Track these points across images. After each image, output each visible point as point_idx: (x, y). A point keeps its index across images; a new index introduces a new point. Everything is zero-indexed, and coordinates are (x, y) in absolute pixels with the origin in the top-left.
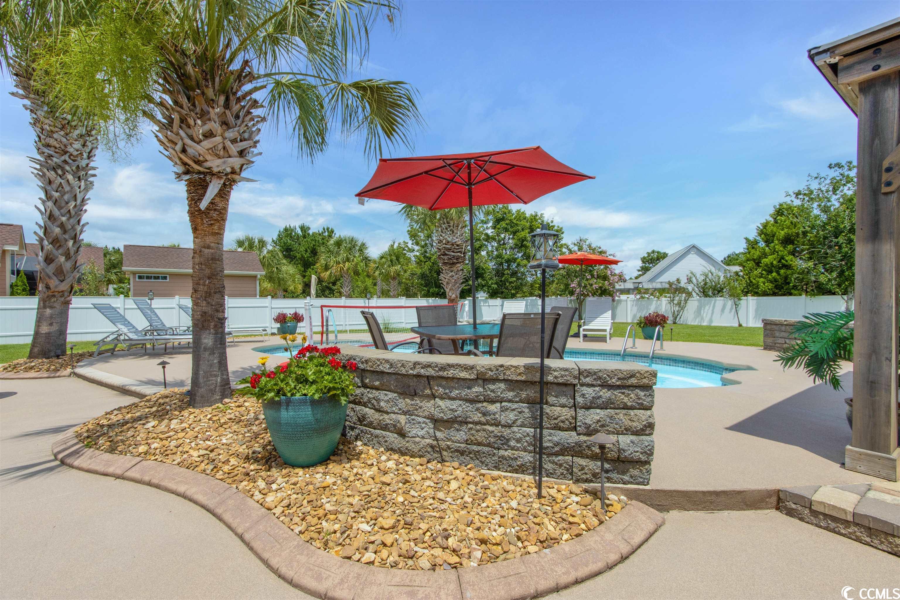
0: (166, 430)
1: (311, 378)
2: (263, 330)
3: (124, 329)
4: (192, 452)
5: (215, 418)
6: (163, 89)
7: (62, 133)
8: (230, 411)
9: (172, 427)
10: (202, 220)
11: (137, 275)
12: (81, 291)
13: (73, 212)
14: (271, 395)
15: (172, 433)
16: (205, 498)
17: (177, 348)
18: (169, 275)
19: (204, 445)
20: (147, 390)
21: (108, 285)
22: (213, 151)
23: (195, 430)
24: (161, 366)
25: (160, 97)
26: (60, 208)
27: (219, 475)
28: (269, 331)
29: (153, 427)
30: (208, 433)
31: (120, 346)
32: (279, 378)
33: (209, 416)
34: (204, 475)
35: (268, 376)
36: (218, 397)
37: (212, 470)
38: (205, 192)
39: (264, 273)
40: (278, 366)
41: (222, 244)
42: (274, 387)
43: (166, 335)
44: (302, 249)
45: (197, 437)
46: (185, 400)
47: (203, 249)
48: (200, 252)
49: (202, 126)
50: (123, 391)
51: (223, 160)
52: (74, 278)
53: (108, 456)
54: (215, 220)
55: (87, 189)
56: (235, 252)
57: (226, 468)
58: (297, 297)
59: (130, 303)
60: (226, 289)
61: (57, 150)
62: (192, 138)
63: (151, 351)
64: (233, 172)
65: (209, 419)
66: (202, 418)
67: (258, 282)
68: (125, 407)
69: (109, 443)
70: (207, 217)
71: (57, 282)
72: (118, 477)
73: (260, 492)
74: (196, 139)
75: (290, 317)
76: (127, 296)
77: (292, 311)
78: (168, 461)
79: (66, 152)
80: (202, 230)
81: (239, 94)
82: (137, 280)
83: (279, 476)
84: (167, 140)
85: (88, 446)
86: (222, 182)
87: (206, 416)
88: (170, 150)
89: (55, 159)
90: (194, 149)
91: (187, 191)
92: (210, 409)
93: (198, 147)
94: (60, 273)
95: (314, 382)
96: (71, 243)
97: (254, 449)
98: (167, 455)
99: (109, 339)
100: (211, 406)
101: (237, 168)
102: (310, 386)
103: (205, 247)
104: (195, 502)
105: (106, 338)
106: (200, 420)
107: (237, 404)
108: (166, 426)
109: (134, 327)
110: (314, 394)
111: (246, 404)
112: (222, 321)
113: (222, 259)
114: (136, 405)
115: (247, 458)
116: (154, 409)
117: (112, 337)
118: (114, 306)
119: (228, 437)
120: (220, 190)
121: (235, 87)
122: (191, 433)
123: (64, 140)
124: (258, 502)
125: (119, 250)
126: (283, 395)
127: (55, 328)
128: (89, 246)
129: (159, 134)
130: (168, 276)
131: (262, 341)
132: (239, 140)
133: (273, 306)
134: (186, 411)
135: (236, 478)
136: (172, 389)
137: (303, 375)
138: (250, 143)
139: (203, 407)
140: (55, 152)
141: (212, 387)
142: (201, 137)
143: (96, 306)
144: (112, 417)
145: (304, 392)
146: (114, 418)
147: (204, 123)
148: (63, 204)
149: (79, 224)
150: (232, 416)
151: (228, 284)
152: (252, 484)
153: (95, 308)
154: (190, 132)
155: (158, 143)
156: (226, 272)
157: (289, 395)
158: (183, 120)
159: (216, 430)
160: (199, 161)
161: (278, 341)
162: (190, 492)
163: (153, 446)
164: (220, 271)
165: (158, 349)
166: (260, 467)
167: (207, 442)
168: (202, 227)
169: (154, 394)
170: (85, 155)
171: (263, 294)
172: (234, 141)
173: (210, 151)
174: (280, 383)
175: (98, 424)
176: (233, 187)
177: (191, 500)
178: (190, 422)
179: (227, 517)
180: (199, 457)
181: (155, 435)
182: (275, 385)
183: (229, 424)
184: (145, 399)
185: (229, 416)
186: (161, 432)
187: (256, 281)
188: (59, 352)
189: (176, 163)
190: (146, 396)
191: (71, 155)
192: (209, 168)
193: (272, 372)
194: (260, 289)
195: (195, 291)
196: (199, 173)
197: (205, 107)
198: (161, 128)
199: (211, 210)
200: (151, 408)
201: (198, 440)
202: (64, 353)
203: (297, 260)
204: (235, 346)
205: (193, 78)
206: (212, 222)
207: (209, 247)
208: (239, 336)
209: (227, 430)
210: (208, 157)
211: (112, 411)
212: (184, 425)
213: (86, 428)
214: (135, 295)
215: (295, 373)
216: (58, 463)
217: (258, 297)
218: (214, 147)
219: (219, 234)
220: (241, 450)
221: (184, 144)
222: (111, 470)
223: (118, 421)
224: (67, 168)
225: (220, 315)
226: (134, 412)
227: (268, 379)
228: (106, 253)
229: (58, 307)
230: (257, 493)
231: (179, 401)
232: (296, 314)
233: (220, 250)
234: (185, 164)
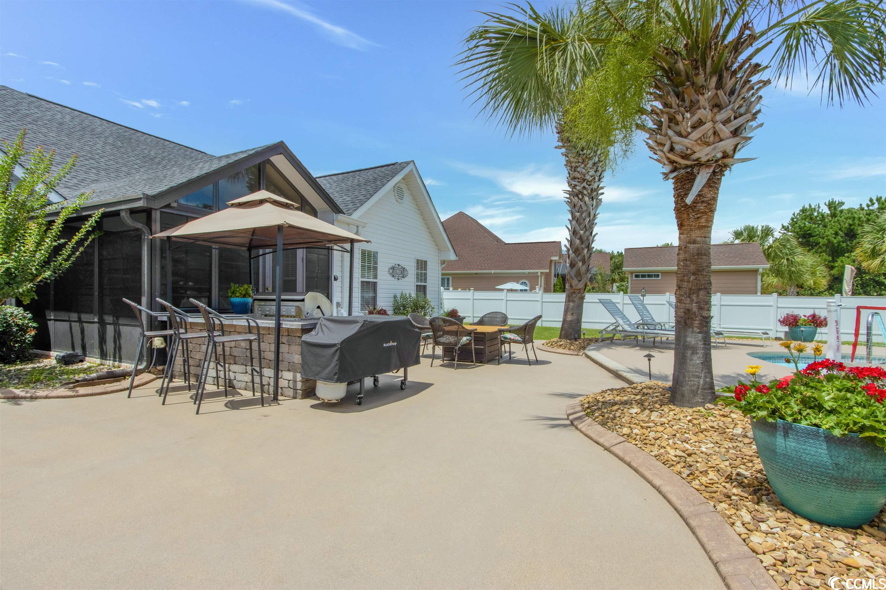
0: (647, 419)
1: (828, 405)
2: (764, 333)
3: (621, 321)
4: (668, 449)
5: (695, 422)
6: (654, 97)
7: (583, 166)
8: (713, 419)
9: (652, 419)
10: (688, 215)
11: (634, 274)
12: (593, 288)
13: (588, 226)
14: (763, 413)
15: (651, 424)
16: (679, 502)
17: (664, 343)
18: (662, 273)
19: (682, 446)
20: (635, 378)
21: (612, 283)
22: (701, 141)
23: (673, 427)
24: (647, 358)
25: (651, 106)
26: (580, 225)
27: (696, 482)
28: (772, 335)
29: (636, 413)
30: (686, 435)
31: (618, 336)
32: (775, 395)
33: (689, 418)
34: (679, 477)
35: (759, 389)
36: (700, 400)
37: (688, 476)
38: (692, 186)
39: (768, 266)
40: (776, 380)
41: (710, 238)
42: (767, 405)
43: (655, 329)
44: (830, 232)
45: (675, 435)
46: (667, 395)
47: (689, 245)
48: (685, 248)
49: (691, 117)
50: (616, 375)
51: (713, 146)
52: (587, 278)
53: (599, 428)
54: (702, 213)
55: (597, 206)
56: (732, 244)
57: (704, 479)
58: (820, 294)
59: (627, 299)
60: (713, 285)
61: (579, 180)
62: (680, 135)
63: (642, 343)
64: (725, 156)
65: (689, 421)
66: (682, 417)
67: (759, 278)
68: (616, 390)
69: (601, 417)
70: (694, 211)
71: (577, 282)
72: (606, 449)
73: (743, 525)
74: (684, 133)
75: (804, 321)
76: (625, 292)
77: (809, 313)
78: (646, 450)
79: (584, 180)
80: (688, 225)
81: (735, 66)
82: (634, 278)
83: (771, 516)
84: (656, 144)
85: (587, 415)
86: (711, 170)
87: (686, 416)
88: (659, 152)
89: (578, 188)
90: (681, 144)
91: (674, 189)
92: (690, 410)
93: (686, 141)
94: (579, 275)
95: (832, 412)
96: (586, 251)
97: (739, 470)
98: (646, 444)
99: (609, 329)
100: (692, 407)
101: (729, 150)
102: (826, 416)
103: (690, 243)
104: (669, 501)
105: (607, 328)
106: (679, 419)
107: (721, 413)
108: (647, 416)
109: (628, 320)
110: (832, 428)
111: (733, 415)
112: (706, 321)
113: (709, 253)
114: (623, 390)
115: (729, 478)
116: (638, 397)
117: (612, 328)
118: (614, 301)
119: (708, 446)
120: (709, 179)
121: (730, 61)
122: (669, 430)
123: (584, 171)
124: (740, 535)
125: (622, 253)
126: (780, 418)
127: (575, 317)
128: (600, 252)
129: (650, 141)
130: (660, 274)
131: (762, 346)
132: (732, 118)
133: (779, 305)
134: (666, 406)
135: (714, 495)
136: (656, 382)
137: (814, 398)
138: (749, 116)
139: (683, 406)
140: (578, 182)
141: (694, 388)
142: (689, 130)
143: (601, 301)
144: (606, 395)
145: (814, 421)
146: (608, 397)
147: (693, 114)
148: (582, 221)
149: (591, 235)
150: (715, 424)
151: (714, 280)
152: (734, 511)
153: (600, 302)
154: (678, 128)
155: (648, 150)
156: (713, 267)
157: (790, 419)
158: (672, 120)
159: (696, 434)
160: (686, 155)
161: (777, 348)
162: (665, 489)
163: (635, 431)
164: (707, 266)
165: (648, 342)
166: (746, 495)
167: (685, 444)
168: (687, 222)
169: (641, 383)
170: (597, 178)
171: (766, 291)
172: (726, 122)
173: (699, 142)
174: (776, 402)
175: (596, 399)
176: (725, 173)
177: (665, 497)
178: (669, 419)
179: (701, 533)
180: (676, 456)
181: (637, 422)
182: (768, 402)
183: (711, 432)
184: (632, 386)
185: (710, 424)
186: (642, 421)
187: (757, 275)
188: (576, 336)
189: (664, 164)
190: (634, 383)
191: (588, 181)
192: (697, 160)
193: (764, 386)
194: (762, 286)
195: (679, 287)
196: (687, 167)
197: (694, 97)
198: (651, 134)
199: (698, 203)
200: (636, 395)
201: (676, 439)
202: (579, 337)
203: (820, 247)
204: (726, 348)
205: (683, 74)
206: (699, 215)
207: (695, 242)
208: (732, 337)
209: (707, 438)
210: (697, 148)
211: (606, 391)
212: (663, 420)
213: (588, 399)
214: (632, 292)
215: (801, 394)
216: (568, 422)
217: (759, 294)
218: (703, 135)
219: (707, 227)
220: (722, 466)
221: (672, 143)
222: (601, 440)
223: (610, 400)
224: (585, 192)
225: (705, 313)
226: (622, 395)
227: (758, 393)
228: (612, 257)
229: (577, 301)
230: (738, 523)
231: (661, 395)
232: (814, 316)
233: (708, 244)
234: (672, 162)
